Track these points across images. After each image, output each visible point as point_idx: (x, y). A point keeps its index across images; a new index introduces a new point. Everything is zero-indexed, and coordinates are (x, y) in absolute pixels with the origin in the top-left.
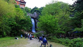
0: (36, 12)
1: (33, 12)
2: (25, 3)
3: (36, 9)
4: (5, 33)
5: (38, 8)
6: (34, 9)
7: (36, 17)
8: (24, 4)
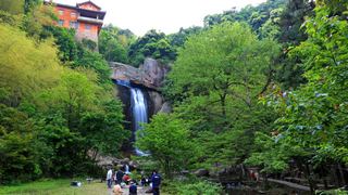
0: (157, 58)
1: (141, 56)
2: (102, 15)
3: (153, 44)
4: (37, 166)
5: (162, 36)
6: (144, 41)
7: (155, 80)
8: (98, 21)
